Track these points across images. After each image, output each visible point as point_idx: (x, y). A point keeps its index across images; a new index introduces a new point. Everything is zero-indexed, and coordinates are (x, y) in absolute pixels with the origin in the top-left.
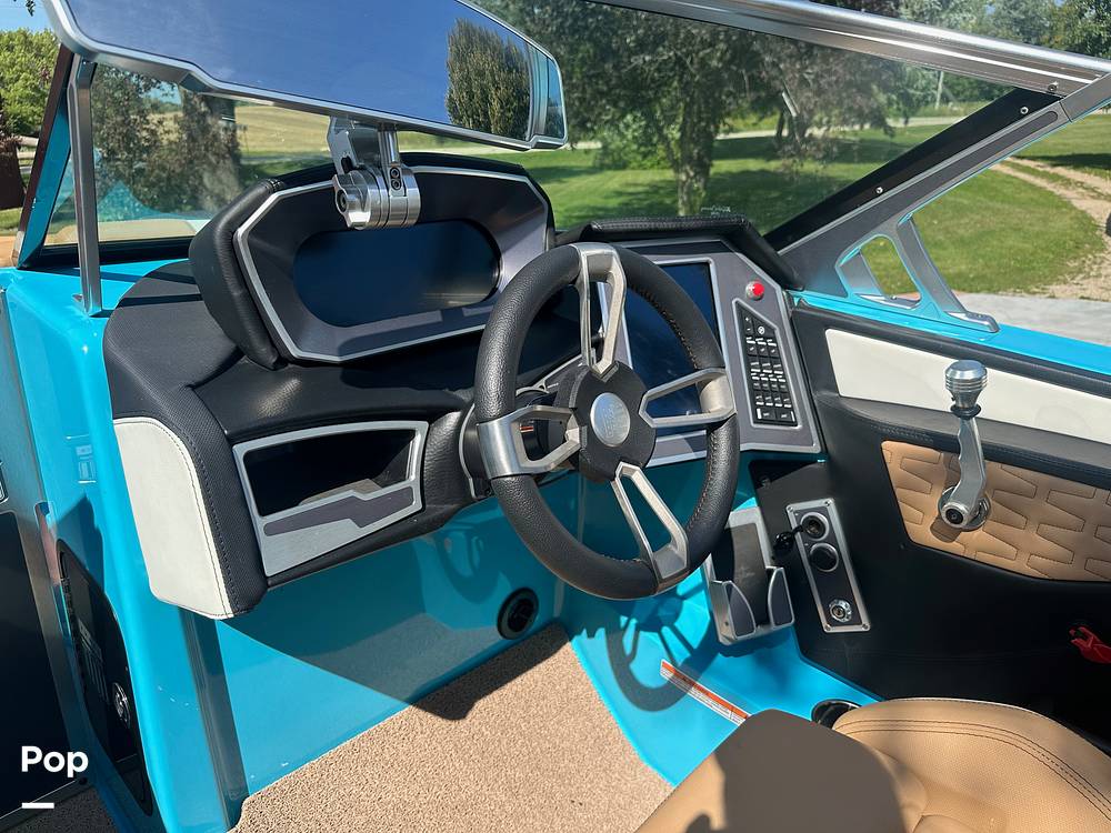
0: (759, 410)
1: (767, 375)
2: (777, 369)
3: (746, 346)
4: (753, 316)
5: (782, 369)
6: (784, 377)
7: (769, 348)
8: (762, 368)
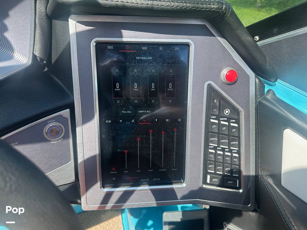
0: (209, 177)
1: (223, 150)
2: (233, 146)
3: (208, 124)
4: (222, 98)
5: (239, 146)
6: (239, 152)
7: (230, 128)
8: (219, 143)
